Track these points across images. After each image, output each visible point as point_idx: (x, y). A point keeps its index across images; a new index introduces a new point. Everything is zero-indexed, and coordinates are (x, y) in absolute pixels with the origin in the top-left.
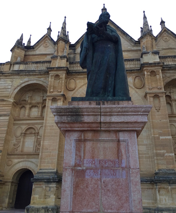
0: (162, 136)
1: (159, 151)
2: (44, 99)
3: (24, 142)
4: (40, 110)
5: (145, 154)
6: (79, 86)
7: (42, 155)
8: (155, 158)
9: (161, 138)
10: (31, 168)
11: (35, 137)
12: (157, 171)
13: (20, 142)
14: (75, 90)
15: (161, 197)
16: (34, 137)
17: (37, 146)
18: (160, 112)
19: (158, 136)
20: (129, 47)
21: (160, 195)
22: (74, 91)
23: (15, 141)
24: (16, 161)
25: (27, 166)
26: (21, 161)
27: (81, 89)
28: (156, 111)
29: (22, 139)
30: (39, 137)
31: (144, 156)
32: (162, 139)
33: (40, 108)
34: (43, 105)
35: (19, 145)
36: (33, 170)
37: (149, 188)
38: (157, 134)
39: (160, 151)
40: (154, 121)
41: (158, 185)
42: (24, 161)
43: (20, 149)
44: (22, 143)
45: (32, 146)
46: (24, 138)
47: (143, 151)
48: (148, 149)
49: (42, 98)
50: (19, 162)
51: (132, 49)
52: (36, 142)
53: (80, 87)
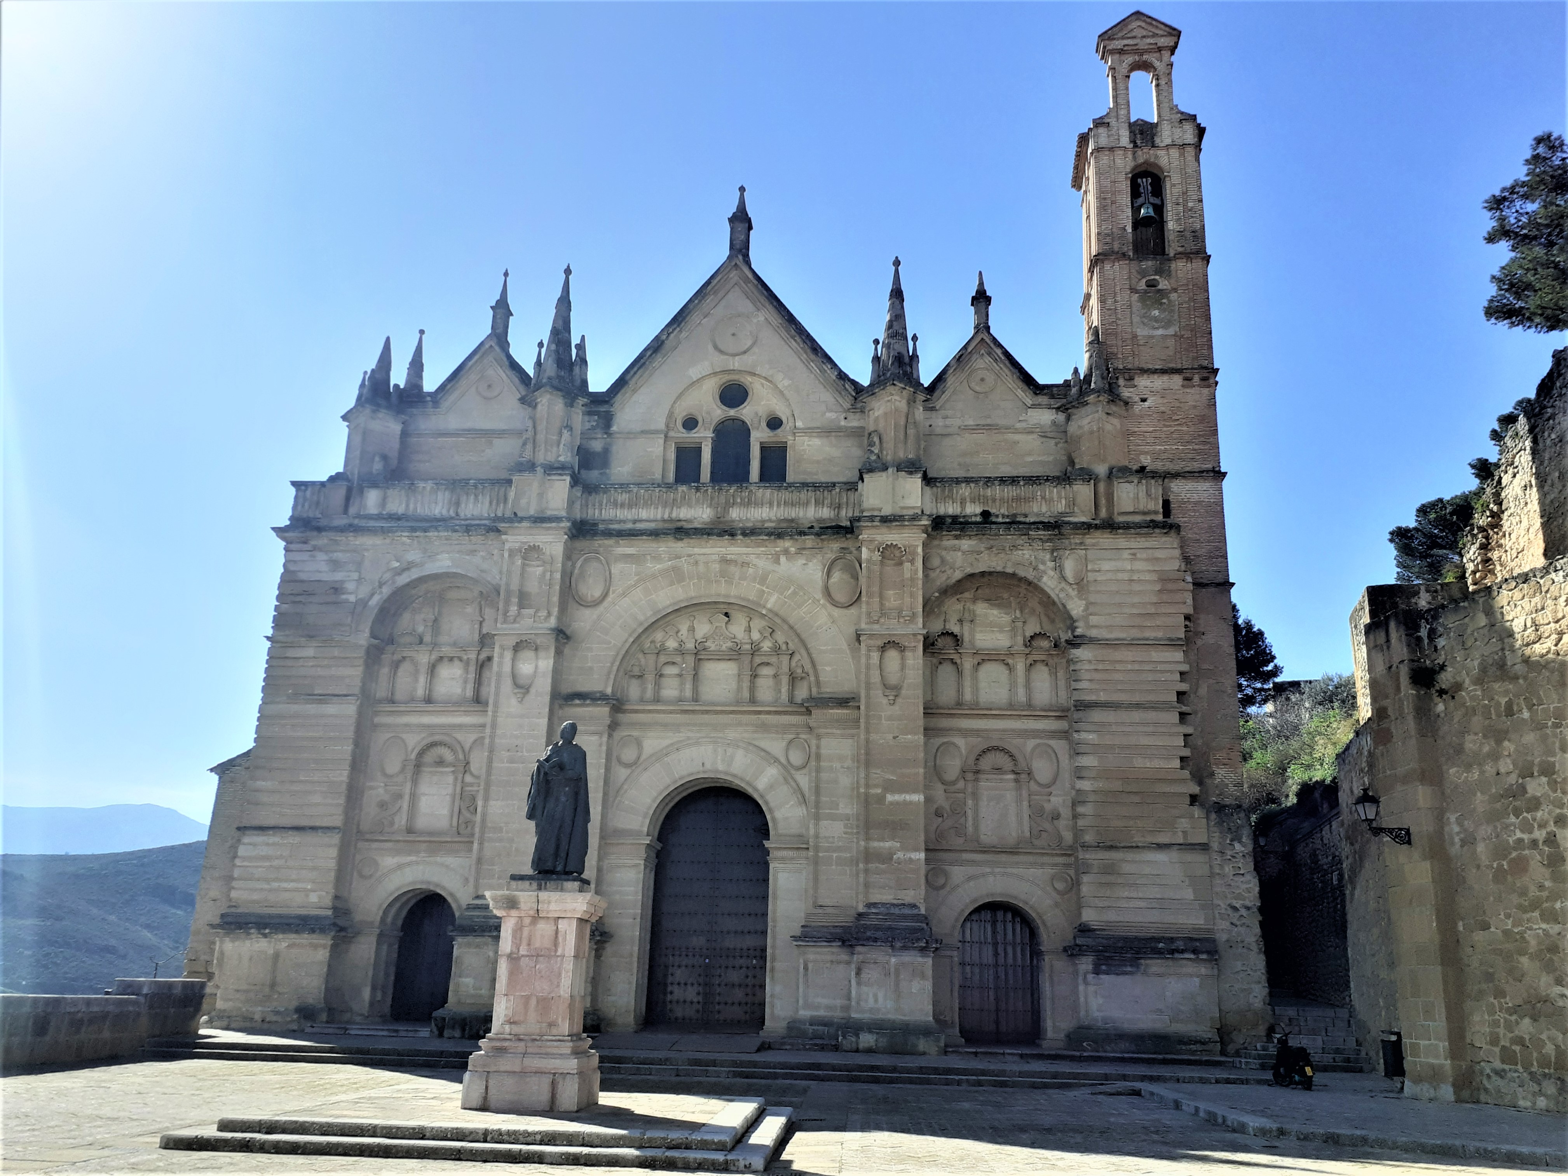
0: (893, 792)
1: (876, 844)
2: (484, 631)
3: (414, 798)
4: (472, 676)
5: (838, 849)
6: (617, 588)
7: (481, 849)
8: (861, 866)
9: (890, 798)
10: (444, 888)
11: (456, 779)
12: (861, 909)
13: (400, 796)
14: (605, 603)
15: (865, 989)
16: (450, 779)
17: (463, 810)
18: (896, 707)
19: (879, 791)
20: (828, 415)
21: (859, 984)
22: (601, 609)
23: (381, 791)
24: (389, 861)
25: (429, 883)
26: (409, 864)
27: (626, 599)
28: (885, 701)
29: (408, 786)
30: (468, 779)
31: (835, 855)
32: (891, 803)
33: (472, 668)
34: (483, 656)
35: (397, 806)
36: (452, 895)
37: (839, 962)
38: (876, 786)
39: (882, 844)
40: (873, 736)
41: (859, 953)
42: (417, 863)
43: (404, 822)
44: (407, 797)
45: (445, 811)
46: (415, 782)
47: (831, 840)
48: (852, 833)
49: (477, 626)
50: (400, 867)
51: (843, 423)
52: (458, 797)
53: (624, 595)
